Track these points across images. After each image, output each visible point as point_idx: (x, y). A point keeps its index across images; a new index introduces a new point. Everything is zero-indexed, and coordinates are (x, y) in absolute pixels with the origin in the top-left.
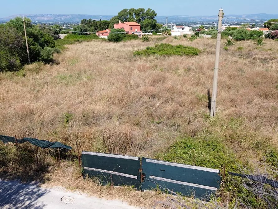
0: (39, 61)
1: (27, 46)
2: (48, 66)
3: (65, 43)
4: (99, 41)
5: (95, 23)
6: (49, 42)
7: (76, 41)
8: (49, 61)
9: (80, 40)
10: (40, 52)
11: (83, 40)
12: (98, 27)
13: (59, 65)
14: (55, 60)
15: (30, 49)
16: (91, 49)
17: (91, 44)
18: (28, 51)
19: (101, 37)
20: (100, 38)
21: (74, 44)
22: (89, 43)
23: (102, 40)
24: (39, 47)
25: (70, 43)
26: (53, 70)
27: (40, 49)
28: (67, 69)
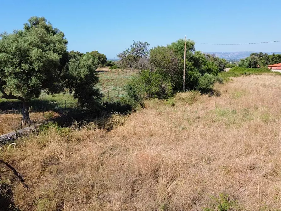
0: (195, 89)
1: (184, 71)
2: (205, 97)
3: (230, 75)
4: (271, 75)
5: (266, 57)
6: (212, 71)
7: (242, 74)
8: (207, 91)
9: (248, 73)
10: (197, 79)
11: (250, 73)
12: (269, 61)
13: (219, 97)
14: (215, 91)
15: (187, 75)
16: (261, 83)
17: (261, 77)
18: (184, 77)
19: (274, 71)
20: (272, 72)
21: (240, 77)
22: (258, 76)
23: (275, 74)
24: (199, 74)
25: (236, 76)
26: (211, 102)
27: (199, 76)
28: (229, 103)
